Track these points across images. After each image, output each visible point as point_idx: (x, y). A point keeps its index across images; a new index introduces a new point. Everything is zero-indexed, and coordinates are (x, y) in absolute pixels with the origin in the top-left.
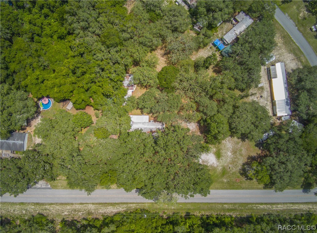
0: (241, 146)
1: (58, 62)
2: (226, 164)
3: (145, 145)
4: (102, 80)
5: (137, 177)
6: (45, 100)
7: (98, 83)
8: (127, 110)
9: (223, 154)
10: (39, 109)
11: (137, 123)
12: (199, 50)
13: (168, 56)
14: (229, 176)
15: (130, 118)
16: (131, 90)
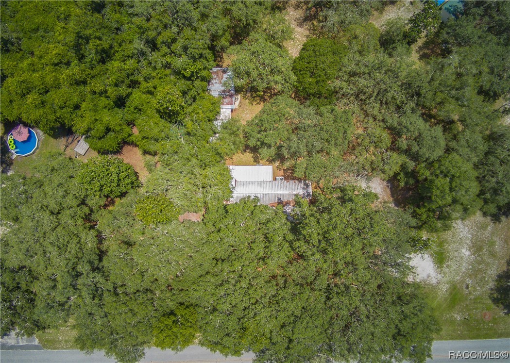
0: (492, 234)
1: (41, 33)
2: (458, 278)
3: (267, 238)
4: (154, 74)
5: (251, 325)
6: (19, 133)
7: (144, 83)
8: (219, 151)
9: (451, 254)
10: (10, 155)
11: (244, 184)
12: (386, 8)
13: (313, 24)
14: (467, 306)
15: (229, 171)
16: (229, 107)
